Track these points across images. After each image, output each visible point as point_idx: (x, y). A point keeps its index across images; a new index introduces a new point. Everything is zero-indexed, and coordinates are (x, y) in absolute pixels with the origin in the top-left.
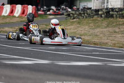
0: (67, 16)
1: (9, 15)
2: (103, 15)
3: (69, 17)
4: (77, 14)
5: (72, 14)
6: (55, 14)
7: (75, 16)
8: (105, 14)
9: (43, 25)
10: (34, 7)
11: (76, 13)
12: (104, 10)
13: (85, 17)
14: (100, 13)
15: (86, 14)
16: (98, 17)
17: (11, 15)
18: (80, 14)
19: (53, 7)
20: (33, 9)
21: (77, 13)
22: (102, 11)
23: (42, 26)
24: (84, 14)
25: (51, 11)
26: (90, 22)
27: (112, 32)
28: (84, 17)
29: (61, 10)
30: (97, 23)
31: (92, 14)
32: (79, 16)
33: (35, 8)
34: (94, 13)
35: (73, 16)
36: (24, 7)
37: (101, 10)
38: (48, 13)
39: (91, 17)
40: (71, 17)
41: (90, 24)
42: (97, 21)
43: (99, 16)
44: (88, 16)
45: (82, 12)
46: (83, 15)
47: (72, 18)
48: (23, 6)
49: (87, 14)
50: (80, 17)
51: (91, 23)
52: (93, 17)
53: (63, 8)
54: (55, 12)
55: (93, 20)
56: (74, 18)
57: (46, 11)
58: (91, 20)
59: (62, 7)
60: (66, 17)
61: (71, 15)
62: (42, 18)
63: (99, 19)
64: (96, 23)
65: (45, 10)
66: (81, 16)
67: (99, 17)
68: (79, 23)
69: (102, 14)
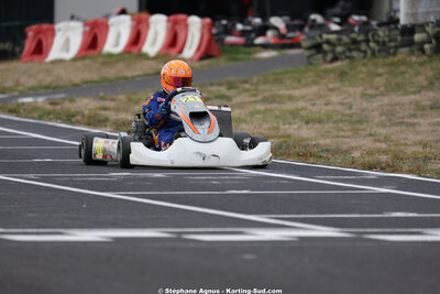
0: (313, 52)
1: (127, 51)
2: (427, 46)
3: (320, 56)
4: (346, 45)
5: (328, 42)
6: (283, 43)
7: (339, 49)
8: (434, 41)
9: (219, 84)
10: (208, 20)
11: (339, 40)
12: (429, 29)
13: (369, 52)
14: (418, 37)
15: (372, 44)
16: (412, 53)
17: (134, 50)
18: (355, 42)
19: (276, 21)
20: (203, 27)
21: (345, 39)
22: (425, 31)
23: (214, 88)
24: (367, 41)
25: (270, 34)
26: (380, 70)
27: (423, 108)
28: (365, 52)
29: (306, 29)
30: (402, 73)
31: (392, 44)
32: (350, 50)
33: (209, 24)
34: (399, 38)
35: (333, 51)
36: (175, 23)
37: (422, 27)
38: (259, 40)
39: (389, 54)
40: (325, 53)
41: (378, 79)
42: (403, 68)
43: (414, 48)
44: (379, 51)
45: (361, 37)
46: (363, 47)
47: (329, 57)
48: (172, 17)
49: (377, 42)
50: (355, 54)
51: (379, 75)
52: (395, 54)
53: (314, 21)
54: (282, 36)
55: (392, 64)
56: (335, 59)
57: (253, 35)
58: (384, 65)
59: (313, 17)
60: (307, 53)
61: (326, 47)
62: (234, 60)
63: (414, 59)
64: (396, 76)
65: (250, 32)
66: (359, 50)
67: (416, 53)
68: (342, 75)
69: (423, 43)
